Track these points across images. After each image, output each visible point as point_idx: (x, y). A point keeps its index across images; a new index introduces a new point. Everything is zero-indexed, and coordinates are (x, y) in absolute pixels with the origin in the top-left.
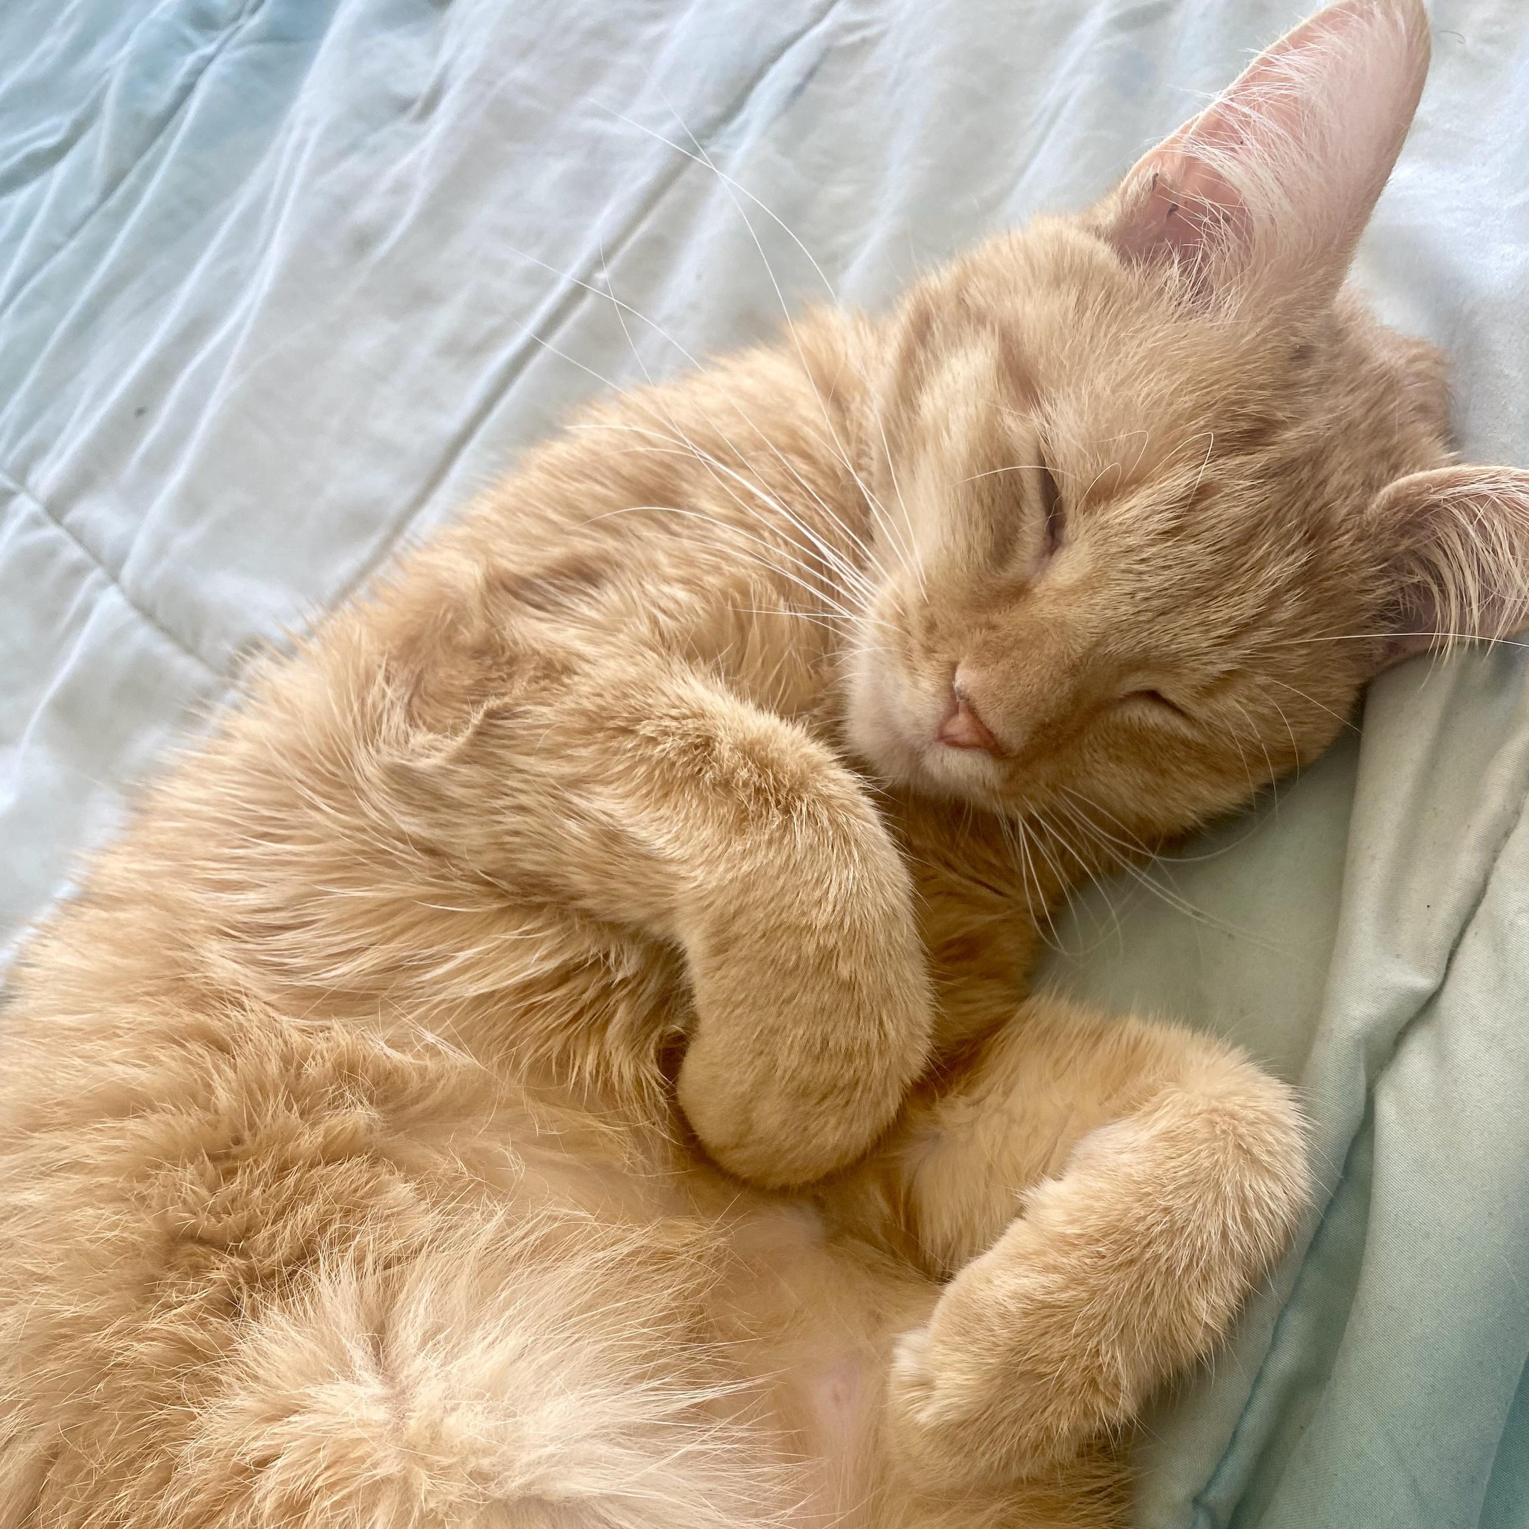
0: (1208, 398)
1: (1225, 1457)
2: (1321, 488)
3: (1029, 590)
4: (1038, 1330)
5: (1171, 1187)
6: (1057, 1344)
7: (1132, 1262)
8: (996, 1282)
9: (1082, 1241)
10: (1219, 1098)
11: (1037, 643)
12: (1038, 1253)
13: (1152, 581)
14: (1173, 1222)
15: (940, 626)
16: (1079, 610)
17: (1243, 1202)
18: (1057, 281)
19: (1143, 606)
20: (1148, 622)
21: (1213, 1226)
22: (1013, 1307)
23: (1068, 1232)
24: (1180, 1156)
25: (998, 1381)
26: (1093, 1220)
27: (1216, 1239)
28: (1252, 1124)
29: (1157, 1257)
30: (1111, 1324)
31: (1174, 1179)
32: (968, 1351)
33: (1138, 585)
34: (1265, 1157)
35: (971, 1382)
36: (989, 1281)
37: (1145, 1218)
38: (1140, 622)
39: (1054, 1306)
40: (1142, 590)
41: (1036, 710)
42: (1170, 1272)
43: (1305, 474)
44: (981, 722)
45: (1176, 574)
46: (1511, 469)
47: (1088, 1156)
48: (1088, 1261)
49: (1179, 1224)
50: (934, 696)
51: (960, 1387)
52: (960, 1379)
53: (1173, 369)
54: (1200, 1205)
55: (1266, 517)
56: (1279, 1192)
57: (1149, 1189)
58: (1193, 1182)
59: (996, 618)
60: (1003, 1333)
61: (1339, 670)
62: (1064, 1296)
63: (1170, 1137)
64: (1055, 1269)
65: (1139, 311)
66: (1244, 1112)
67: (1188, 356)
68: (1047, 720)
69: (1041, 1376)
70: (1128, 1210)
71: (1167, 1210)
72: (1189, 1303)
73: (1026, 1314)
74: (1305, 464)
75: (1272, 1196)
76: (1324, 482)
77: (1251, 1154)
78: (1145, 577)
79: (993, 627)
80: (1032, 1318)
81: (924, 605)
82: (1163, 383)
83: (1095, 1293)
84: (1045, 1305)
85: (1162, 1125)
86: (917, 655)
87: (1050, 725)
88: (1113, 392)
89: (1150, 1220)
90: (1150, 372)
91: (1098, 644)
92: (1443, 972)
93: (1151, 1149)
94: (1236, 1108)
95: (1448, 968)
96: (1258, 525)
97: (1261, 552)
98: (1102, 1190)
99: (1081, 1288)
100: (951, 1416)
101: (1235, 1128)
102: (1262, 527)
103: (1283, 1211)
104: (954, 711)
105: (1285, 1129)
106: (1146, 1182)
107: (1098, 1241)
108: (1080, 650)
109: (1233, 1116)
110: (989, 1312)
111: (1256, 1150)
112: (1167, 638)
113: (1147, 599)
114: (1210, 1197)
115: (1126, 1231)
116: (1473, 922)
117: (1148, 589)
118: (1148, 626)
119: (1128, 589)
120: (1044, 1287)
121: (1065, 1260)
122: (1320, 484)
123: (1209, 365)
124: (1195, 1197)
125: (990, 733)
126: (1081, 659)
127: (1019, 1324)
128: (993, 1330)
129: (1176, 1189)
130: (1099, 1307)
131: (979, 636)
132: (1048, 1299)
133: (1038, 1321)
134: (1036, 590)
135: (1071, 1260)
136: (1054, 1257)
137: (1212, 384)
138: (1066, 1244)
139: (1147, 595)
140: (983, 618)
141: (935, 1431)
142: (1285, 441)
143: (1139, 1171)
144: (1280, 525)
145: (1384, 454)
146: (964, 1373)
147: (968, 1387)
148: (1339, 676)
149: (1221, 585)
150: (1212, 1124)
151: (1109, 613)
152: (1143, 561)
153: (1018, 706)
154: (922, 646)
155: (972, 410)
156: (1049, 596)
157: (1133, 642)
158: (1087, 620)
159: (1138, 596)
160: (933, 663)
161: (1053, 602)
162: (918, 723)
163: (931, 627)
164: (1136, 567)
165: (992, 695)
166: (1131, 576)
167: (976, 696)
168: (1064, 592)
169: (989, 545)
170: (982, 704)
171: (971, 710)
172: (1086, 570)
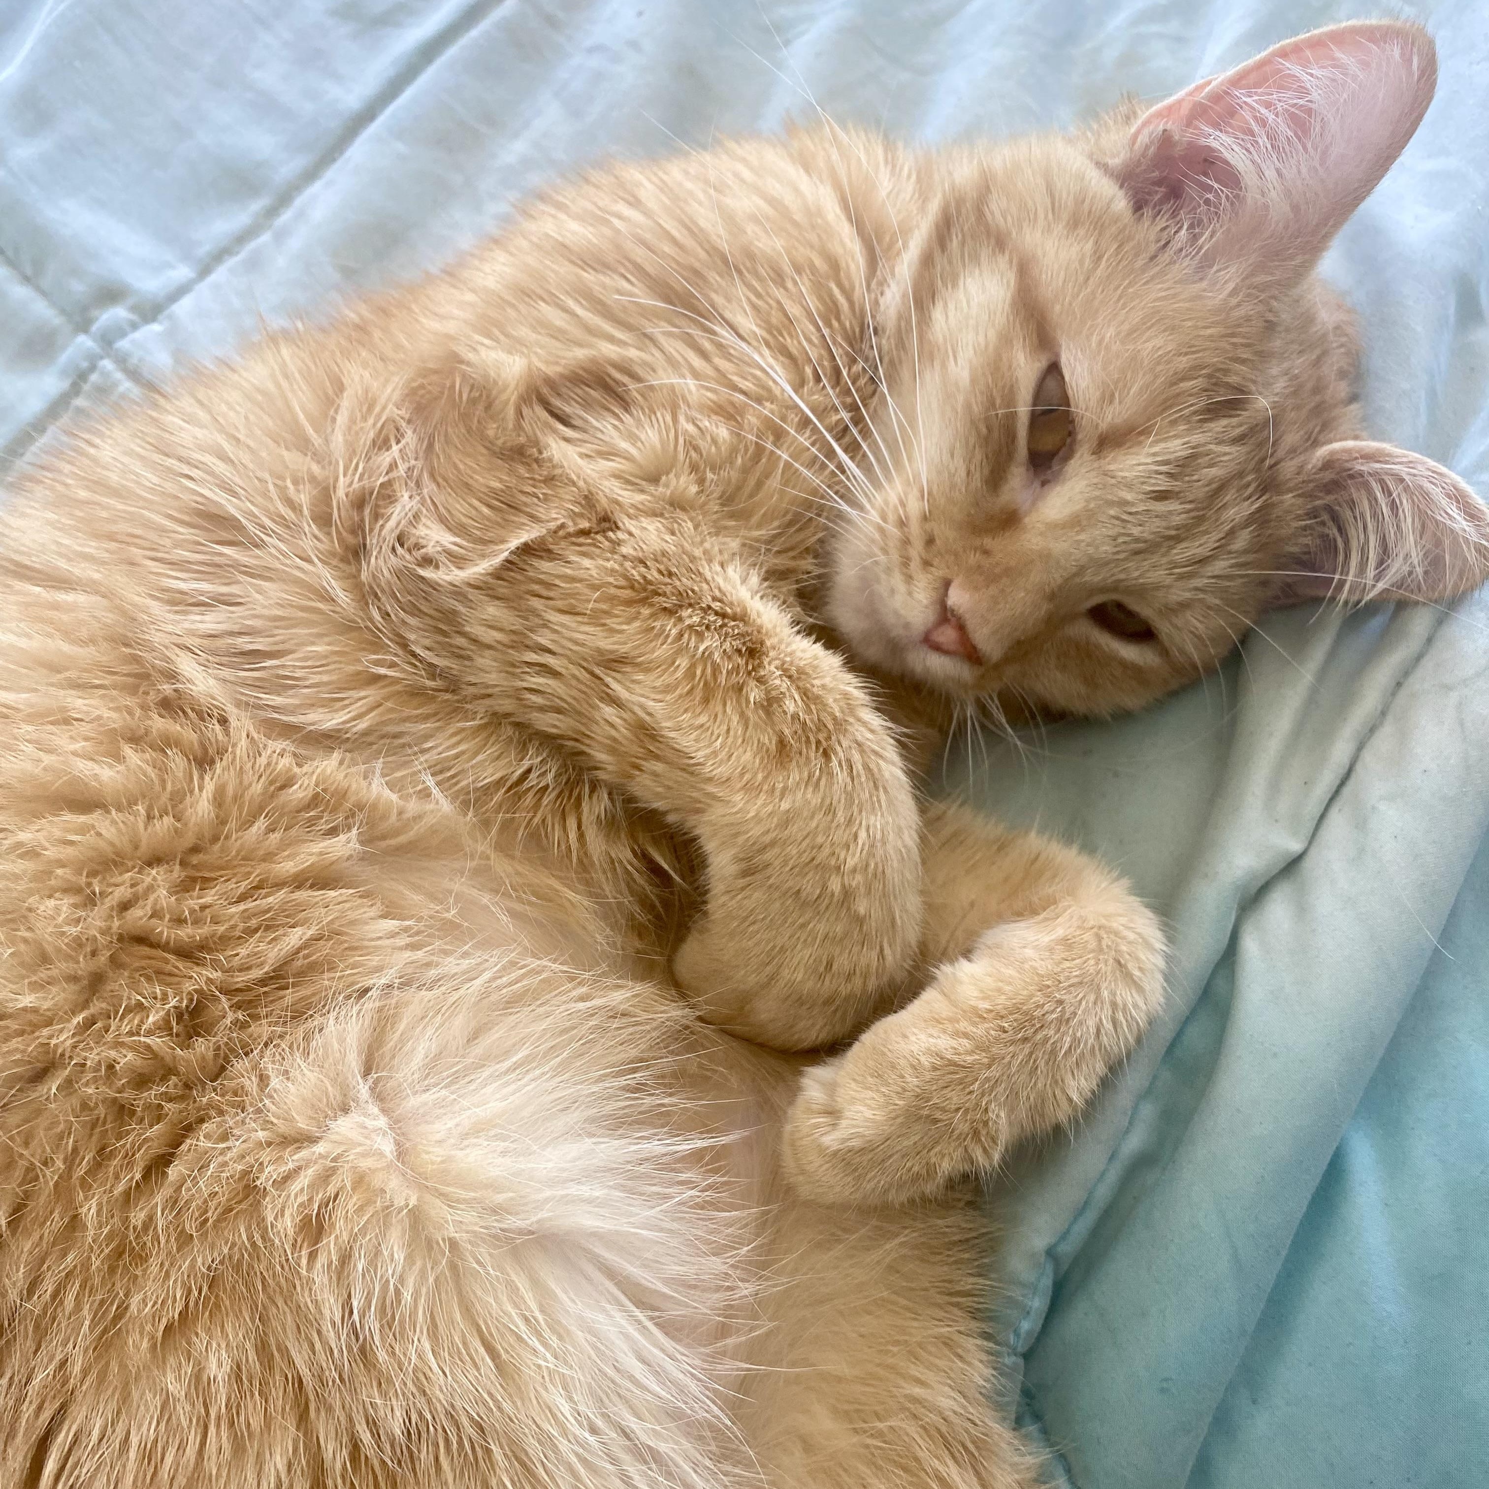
1: (1076, 1219)
3: (1021, 520)
4: (941, 1083)
5: (1066, 984)
6: (955, 1097)
7: (1025, 1040)
8: (913, 1038)
9: (991, 1016)
10: (1107, 917)
11: (1024, 572)
12: (952, 1020)
13: (1136, 531)
14: (1063, 1011)
15: (938, 542)
16: (1066, 544)
17: (1114, 1005)
19: (1123, 547)
20: (1123, 560)
21: (1091, 1023)
22: (925, 1061)
23: (980, 1006)
24: (1073, 960)
25: (899, 1120)
26: (1002, 1000)
27: (1093, 1030)
28: (1130, 943)
29: (1046, 1039)
30: (1000, 1089)
31: (1068, 978)
32: (878, 1091)
33: (1123, 531)
34: (1137, 973)
35: (878, 1118)
36: (905, 1036)
37: (1044, 1005)
38: (1117, 560)
39: (958, 1066)
40: (1124, 534)
42: (1053, 1053)
44: (969, 639)
46: (1429, 460)
47: (998, 946)
48: (993, 1032)
49: (1067, 1015)
50: (926, 607)
51: (867, 1120)
52: (869, 1114)
54: (1084, 1003)
56: (1141, 1004)
57: (1049, 983)
58: (1081, 983)
59: (989, 543)
60: (912, 1081)
62: (969, 1059)
63: (1066, 943)
64: (966, 1035)
66: (1126, 933)
69: (936, 1121)
70: (1031, 996)
71: (1060, 1002)
72: (1062, 1081)
73: (935, 1069)
75: (1135, 1006)
77: (1126, 968)
78: (1130, 526)
79: (986, 552)
80: (938, 1073)
81: (925, 518)
83: (995, 1059)
84: (952, 1063)
85: (1060, 932)
86: (916, 565)
89: (1046, 1007)
91: (1075, 575)
93: (1051, 950)
94: (1121, 928)
98: (1011, 977)
99: (984, 1054)
100: (855, 1143)
101: (1117, 945)
103: (1141, 1019)
104: (941, 624)
105: (1152, 949)
106: (1048, 977)
107: (1002, 1017)
109: (1116, 933)
110: (902, 1062)
111: (1130, 966)
112: (1136, 574)
113: (1126, 542)
114: (1092, 997)
115: (1026, 1013)
117: (1129, 535)
118: (1122, 563)
119: (1112, 533)
120: (952, 1048)
121: (975, 1030)
124: (1081, 995)
125: (974, 647)
127: (928, 1076)
128: (903, 1077)
129: (1070, 986)
130: (995, 1072)
131: (972, 558)
132: (956, 1058)
133: (944, 1075)
134: (1026, 520)
135: (979, 1031)
136: (964, 1026)
138: (979, 1016)
139: (1127, 539)
140: (978, 542)
141: (835, 1153)
143: (1044, 966)
146: (873, 1109)
147: (873, 1121)
150: (1099, 939)
151: (1091, 550)
152: (1130, 513)
154: (921, 557)
155: (981, 339)
156: (1039, 528)
157: (1107, 575)
158: (1071, 554)
159: (1121, 540)
160: (930, 576)
161: (1041, 534)
162: (907, 626)
163: (930, 541)
164: (1125, 517)
165: (982, 616)
166: (1117, 522)
167: (967, 616)
168: (1053, 526)
169: (986, 472)
170: (971, 624)
171: (961, 628)
172: (1078, 506)
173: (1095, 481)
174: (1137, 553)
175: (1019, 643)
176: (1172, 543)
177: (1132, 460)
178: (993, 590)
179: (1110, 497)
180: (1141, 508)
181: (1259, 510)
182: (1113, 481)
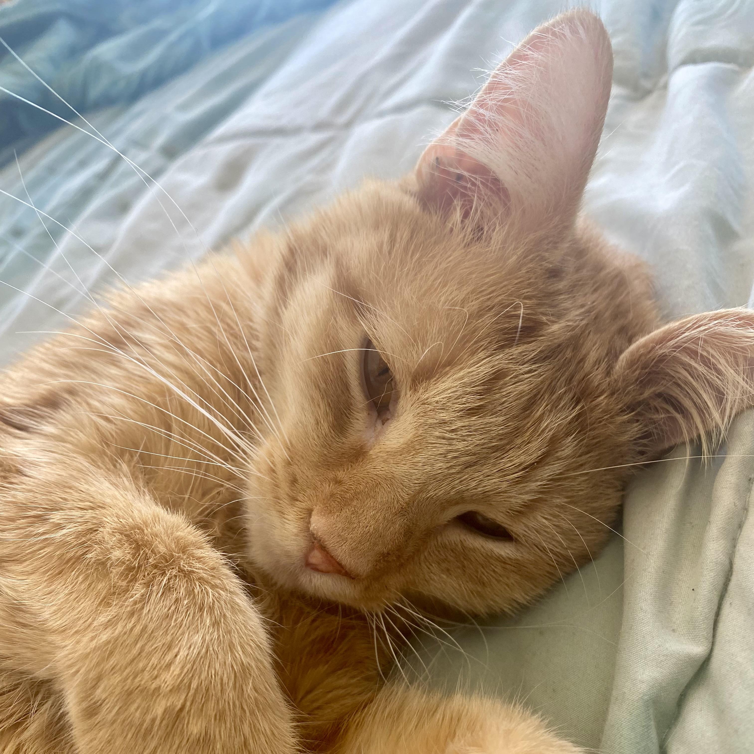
0: (489, 303)
2: (581, 364)
3: (367, 452)
11: (372, 494)
13: (460, 446)
15: (300, 481)
16: (406, 467)
18: (377, 226)
19: (455, 462)
20: (458, 473)
33: (450, 448)
38: (453, 473)
40: (452, 451)
41: (375, 544)
43: (569, 354)
44: (332, 557)
45: (477, 439)
50: (296, 535)
53: (461, 284)
55: (542, 388)
59: (341, 474)
61: (608, 488)
65: (436, 243)
67: (471, 273)
68: (385, 551)
74: (568, 346)
76: (582, 360)
78: (454, 442)
79: (338, 482)
81: (289, 464)
82: (455, 293)
86: (285, 502)
87: (388, 554)
88: (420, 299)
90: (445, 286)
91: (420, 491)
92: (711, 639)
95: (714, 636)
96: (535, 395)
97: (539, 413)
102: (539, 396)
104: (311, 549)
108: (406, 497)
112: (474, 484)
113: (455, 457)
116: (727, 595)
117: (456, 451)
118: (458, 476)
119: (441, 451)
122: (579, 362)
123: (488, 280)
125: (340, 564)
126: (408, 504)
131: (327, 488)
134: (371, 452)
137: (490, 293)
139: (456, 454)
140: (331, 475)
142: (549, 334)
144: (553, 393)
145: (622, 330)
148: (610, 491)
149: (512, 441)
151: (428, 468)
152: (453, 431)
153: (360, 542)
154: (288, 495)
156: (382, 457)
157: (449, 488)
158: (411, 474)
159: (450, 456)
160: (295, 509)
161: (384, 461)
162: (288, 555)
163: (294, 481)
164: (448, 435)
165: (339, 536)
166: (444, 441)
167: (326, 537)
168: (393, 454)
169: (331, 419)
170: (331, 543)
171: (323, 548)
172: (409, 436)
173: (418, 411)
174: (469, 465)
175: (385, 556)
176: (498, 454)
177: (442, 386)
178: (346, 512)
179: (430, 421)
180: (459, 424)
181: (578, 416)
182: (431, 407)
